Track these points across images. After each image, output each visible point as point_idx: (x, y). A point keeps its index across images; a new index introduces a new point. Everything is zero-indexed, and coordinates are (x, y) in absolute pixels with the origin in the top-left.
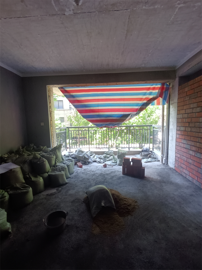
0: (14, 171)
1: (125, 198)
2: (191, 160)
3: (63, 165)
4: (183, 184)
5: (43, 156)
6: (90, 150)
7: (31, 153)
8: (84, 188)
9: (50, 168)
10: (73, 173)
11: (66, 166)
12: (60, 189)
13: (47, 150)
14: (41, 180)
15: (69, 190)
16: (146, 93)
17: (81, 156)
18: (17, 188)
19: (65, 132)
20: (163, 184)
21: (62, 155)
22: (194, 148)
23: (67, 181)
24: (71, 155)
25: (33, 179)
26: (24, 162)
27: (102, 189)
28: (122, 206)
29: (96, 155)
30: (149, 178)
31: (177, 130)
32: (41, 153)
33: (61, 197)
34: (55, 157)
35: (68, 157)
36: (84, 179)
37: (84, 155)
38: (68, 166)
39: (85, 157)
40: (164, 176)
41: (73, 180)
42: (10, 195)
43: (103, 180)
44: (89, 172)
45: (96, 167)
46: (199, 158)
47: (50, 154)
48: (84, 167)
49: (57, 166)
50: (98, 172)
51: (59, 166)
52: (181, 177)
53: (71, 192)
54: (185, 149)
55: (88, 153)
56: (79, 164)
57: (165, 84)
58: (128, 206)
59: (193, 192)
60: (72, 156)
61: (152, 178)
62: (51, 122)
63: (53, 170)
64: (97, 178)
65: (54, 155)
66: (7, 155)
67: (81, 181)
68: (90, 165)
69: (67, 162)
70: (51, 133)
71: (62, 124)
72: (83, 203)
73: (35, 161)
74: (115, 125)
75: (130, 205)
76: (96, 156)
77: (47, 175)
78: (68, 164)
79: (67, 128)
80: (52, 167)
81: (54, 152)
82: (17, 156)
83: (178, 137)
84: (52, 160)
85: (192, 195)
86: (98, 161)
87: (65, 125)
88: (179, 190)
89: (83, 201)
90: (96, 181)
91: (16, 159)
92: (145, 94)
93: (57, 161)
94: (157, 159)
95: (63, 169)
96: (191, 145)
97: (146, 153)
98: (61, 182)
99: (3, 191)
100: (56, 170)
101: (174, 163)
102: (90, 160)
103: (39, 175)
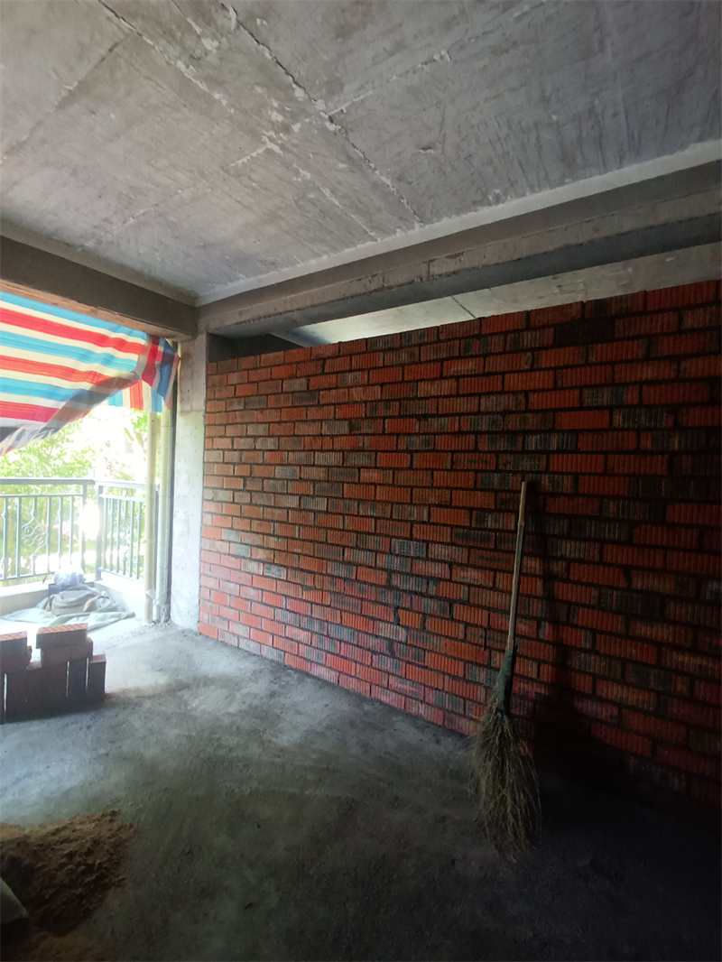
2: (254, 588)
16: (90, 352)
22: (261, 554)
31: (204, 500)
46: (275, 579)
54: (233, 559)
57: (161, 341)
83: (209, 523)
92: (85, 356)
96: (251, 546)
97: (72, 597)
101: (197, 610)
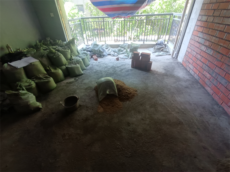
0: (34, 65)
1: (128, 88)
2: (200, 55)
3: (79, 58)
4: (184, 77)
5: (58, 51)
6: (106, 43)
7: (48, 47)
8: (96, 78)
9: (67, 61)
10: (89, 66)
11: (81, 60)
12: (77, 78)
13: (62, 44)
14: (60, 72)
15: (84, 79)
17: (96, 49)
18: (40, 78)
19: (80, 23)
20: (165, 77)
21: (77, 49)
22: (207, 43)
23: (82, 72)
24: (88, 48)
25: (53, 70)
26: (42, 56)
27: (108, 80)
28: (124, 94)
29: (111, 48)
30: (155, 71)
31: (198, 20)
32: (57, 48)
33: (77, 85)
34: (70, 51)
35: (85, 50)
36: (97, 71)
37: (99, 48)
38: (83, 59)
39: (100, 51)
40: (169, 70)
41: (88, 71)
42: (36, 83)
43: (113, 72)
44: (103, 65)
45: (110, 60)
46: (208, 54)
47: (65, 48)
48: (99, 60)
49: (73, 59)
50: (110, 65)
51: (75, 59)
52: (185, 71)
53: (86, 81)
54: (198, 44)
55: (104, 46)
56: (95, 57)
58: (129, 94)
59: (190, 84)
60: (88, 50)
61: (157, 72)
62: (61, 12)
63: (70, 63)
64: (109, 70)
65: (68, 50)
66: (27, 49)
67: (95, 72)
68: (104, 58)
69: (82, 55)
70: (63, 25)
71: (79, 13)
72: (93, 90)
73: (52, 55)
74: (129, 14)
75: (131, 93)
76: (111, 50)
77: (65, 67)
78: (83, 58)
79: (82, 18)
80: (68, 61)
81: (68, 46)
82: (35, 50)
83: (196, 29)
84: (67, 54)
85: (187, 87)
86: (113, 55)
87: (82, 15)
88: (177, 83)
89: (94, 88)
90: (107, 73)
91: (35, 53)
93: (73, 55)
94: (169, 53)
95: (78, 62)
96: (206, 40)
97: (159, 47)
98: (77, 73)
99: (30, 81)
100: (73, 63)
101: (183, 57)
102: (104, 54)
103: (58, 67)
